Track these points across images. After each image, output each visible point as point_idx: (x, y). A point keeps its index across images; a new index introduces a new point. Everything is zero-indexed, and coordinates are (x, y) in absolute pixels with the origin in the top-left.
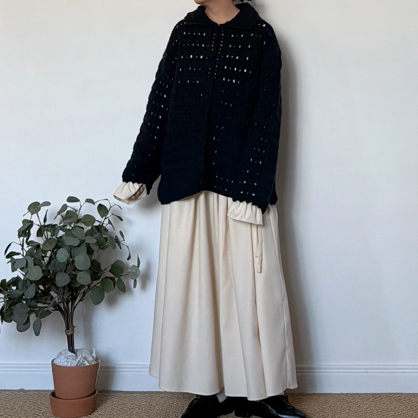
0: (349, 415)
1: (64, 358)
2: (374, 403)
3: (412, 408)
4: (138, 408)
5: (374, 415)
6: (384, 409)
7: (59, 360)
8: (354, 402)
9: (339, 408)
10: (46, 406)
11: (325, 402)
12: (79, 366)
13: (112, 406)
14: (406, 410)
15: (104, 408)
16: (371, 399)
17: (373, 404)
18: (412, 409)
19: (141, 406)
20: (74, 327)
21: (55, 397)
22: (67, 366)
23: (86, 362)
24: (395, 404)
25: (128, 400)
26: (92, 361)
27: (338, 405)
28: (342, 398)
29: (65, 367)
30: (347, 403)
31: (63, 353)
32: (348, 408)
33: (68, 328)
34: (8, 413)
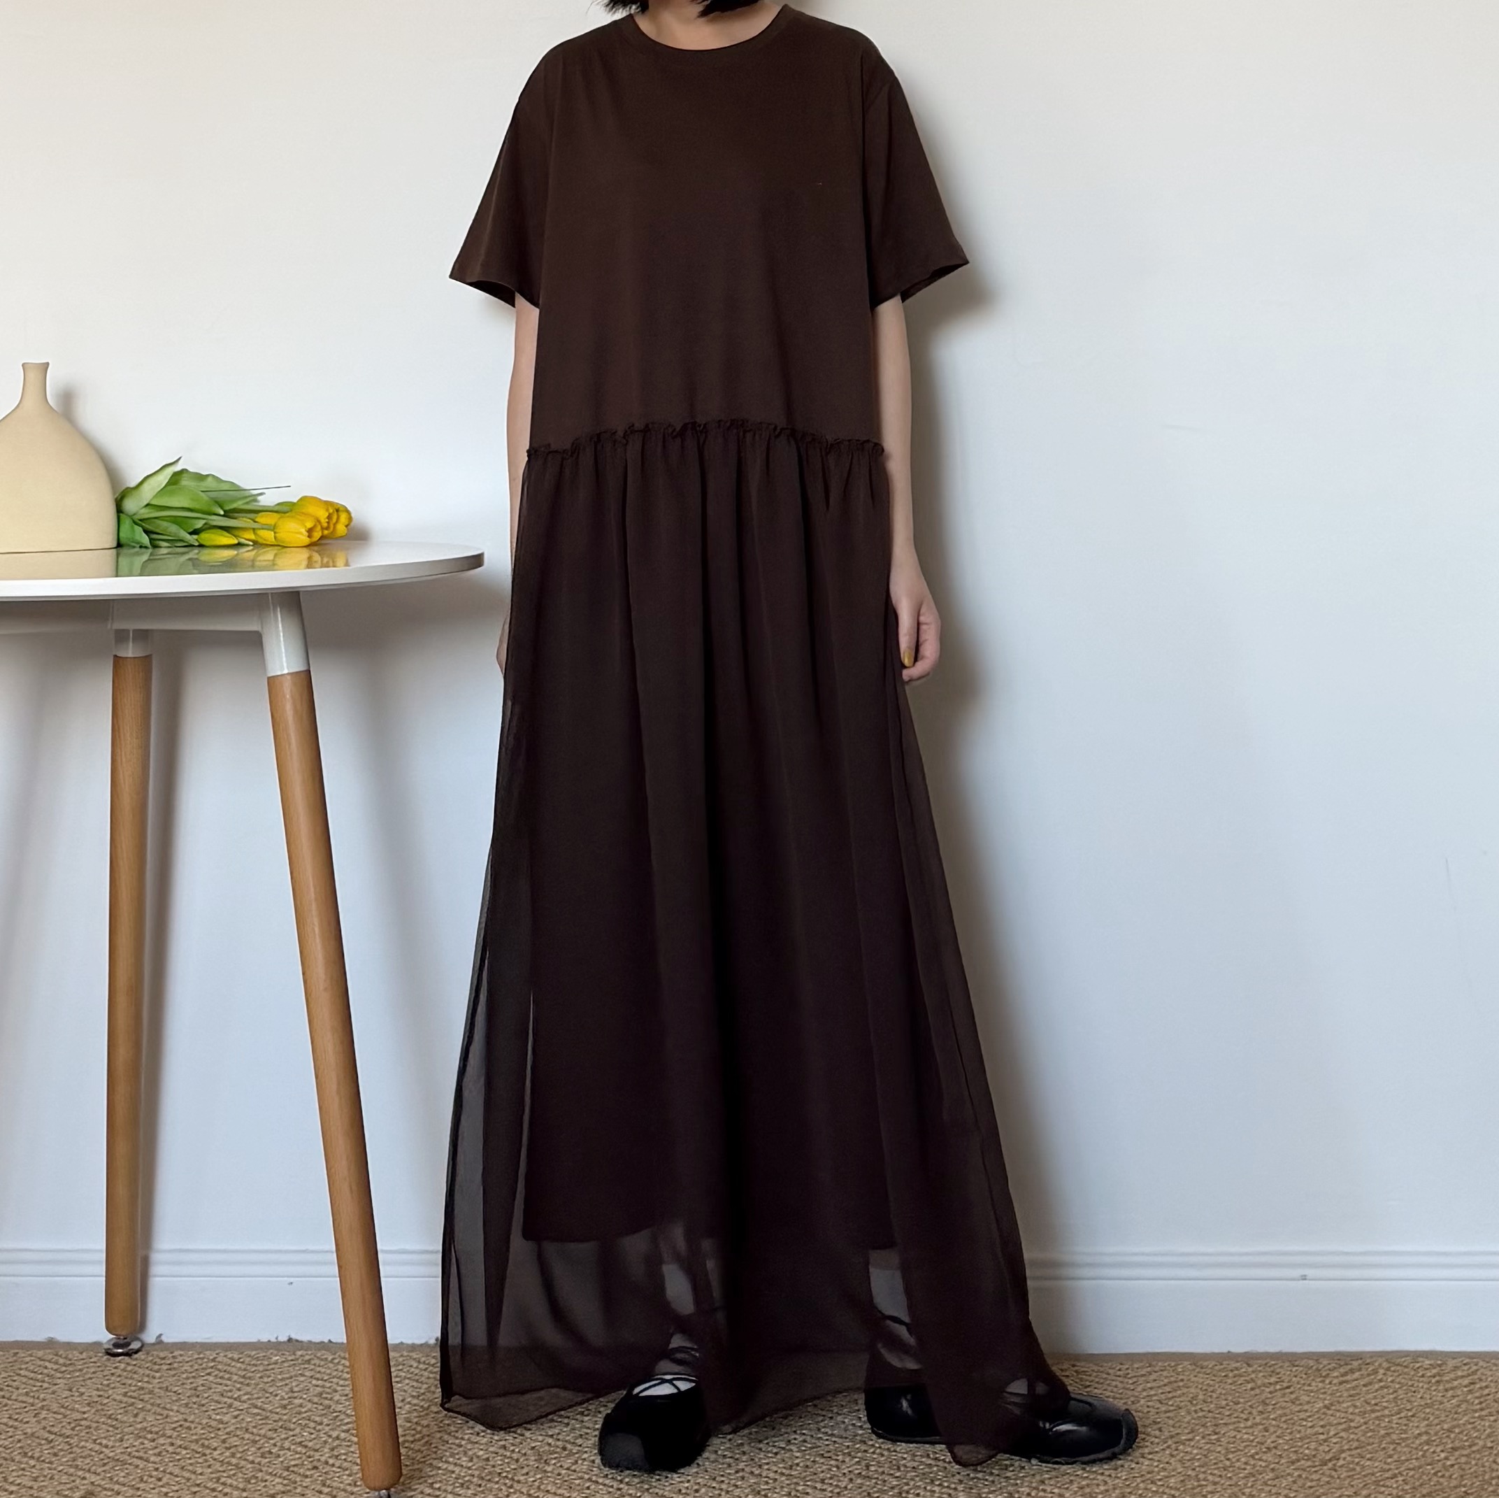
2: (1347, 1390)
6: (1387, 1412)
8: (1279, 1387)
9: (1227, 1405)
11: (1176, 1385)
14: (1466, 1414)
16: (1336, 1374)
17: (1346, 1394)
18: (1489, 1410)
24: (1422, 1391)
27: (1223, 1397)
28: (1232, 1371)
30: (1252, 1389)
32: (1260, 1408)
34: (53, 1426)
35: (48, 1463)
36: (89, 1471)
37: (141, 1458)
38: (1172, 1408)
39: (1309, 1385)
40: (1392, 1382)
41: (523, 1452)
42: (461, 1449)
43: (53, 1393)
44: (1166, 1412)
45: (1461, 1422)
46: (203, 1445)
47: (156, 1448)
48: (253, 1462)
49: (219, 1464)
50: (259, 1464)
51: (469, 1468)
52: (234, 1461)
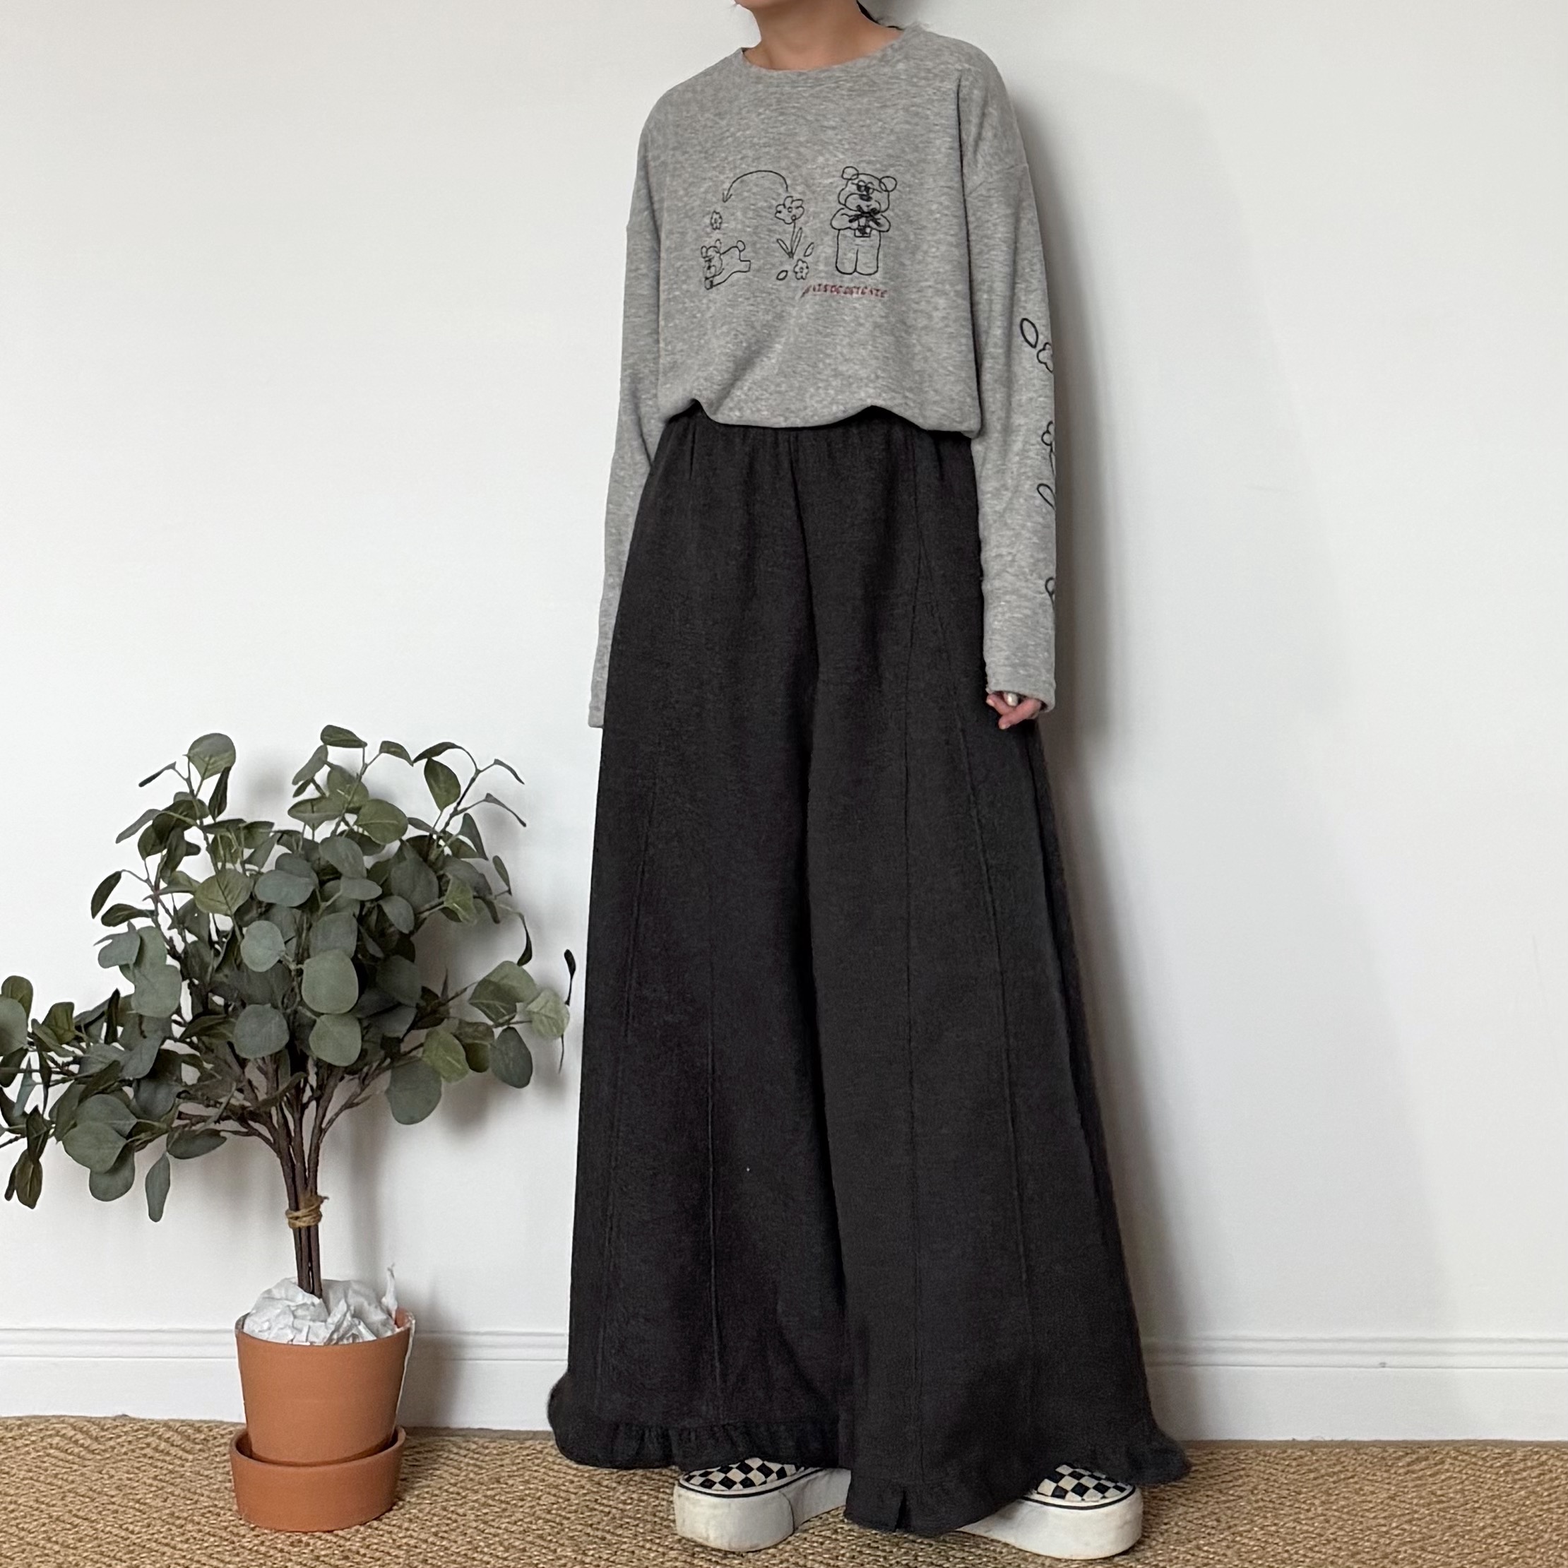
0: (1327, 1525)
1: (283, 1313)
2: (1413, 1480)
3: (1557, 1499)
4: (554, 1495)
5: (1419, 1523)
7: (266, 1318)
8: (1342, 1476)
9: (1289, 1495)
10: (215, 1487)
11: (1236, 1474)
12: (337, 1343)
13: (455, 1485)
14: (1534, 1507)
15: (427, 1493)
16: (1400, 1464)
17: (1410, 1485)
18: (1558, 1503)
19: (563, 1488)
20: (322, 1199)
21: (251, 1455)
22: (294, 1343)
23: (362, 1328)
24: (1490, 1482)
25: (513, 1464)
26: (385, 1324)
27: (1284, 1487)
28: (1295, 1459)
29: (287, 1344)
30: (1315, 1479)
31: (276, 1294)
32: (1323, 1498)
33: (295, 1205)
34: (79, 1510)
35: (75, 1548)
36: (114, 1558)
37: (167, 1545)
38: (1232, 1498)
39: (1374, 1475)
40: (1460, 1472)
41: (561, 1542)
42: (497, 1539)
43: (82, 1475)
44: (1225, 1502)
45: (1529, 1514)
46: (231, 1532)
47: (183, 1534)
48: (282, 1551)
49: (247, 1552)
50: (289, 1553)
51: (505, 1559)
52: (263, 1549)
